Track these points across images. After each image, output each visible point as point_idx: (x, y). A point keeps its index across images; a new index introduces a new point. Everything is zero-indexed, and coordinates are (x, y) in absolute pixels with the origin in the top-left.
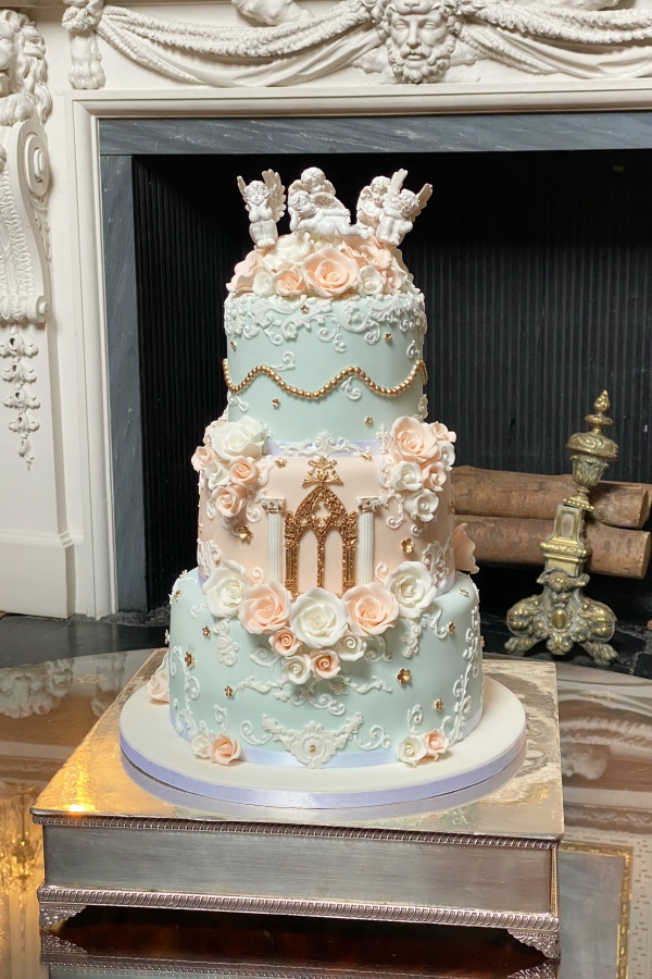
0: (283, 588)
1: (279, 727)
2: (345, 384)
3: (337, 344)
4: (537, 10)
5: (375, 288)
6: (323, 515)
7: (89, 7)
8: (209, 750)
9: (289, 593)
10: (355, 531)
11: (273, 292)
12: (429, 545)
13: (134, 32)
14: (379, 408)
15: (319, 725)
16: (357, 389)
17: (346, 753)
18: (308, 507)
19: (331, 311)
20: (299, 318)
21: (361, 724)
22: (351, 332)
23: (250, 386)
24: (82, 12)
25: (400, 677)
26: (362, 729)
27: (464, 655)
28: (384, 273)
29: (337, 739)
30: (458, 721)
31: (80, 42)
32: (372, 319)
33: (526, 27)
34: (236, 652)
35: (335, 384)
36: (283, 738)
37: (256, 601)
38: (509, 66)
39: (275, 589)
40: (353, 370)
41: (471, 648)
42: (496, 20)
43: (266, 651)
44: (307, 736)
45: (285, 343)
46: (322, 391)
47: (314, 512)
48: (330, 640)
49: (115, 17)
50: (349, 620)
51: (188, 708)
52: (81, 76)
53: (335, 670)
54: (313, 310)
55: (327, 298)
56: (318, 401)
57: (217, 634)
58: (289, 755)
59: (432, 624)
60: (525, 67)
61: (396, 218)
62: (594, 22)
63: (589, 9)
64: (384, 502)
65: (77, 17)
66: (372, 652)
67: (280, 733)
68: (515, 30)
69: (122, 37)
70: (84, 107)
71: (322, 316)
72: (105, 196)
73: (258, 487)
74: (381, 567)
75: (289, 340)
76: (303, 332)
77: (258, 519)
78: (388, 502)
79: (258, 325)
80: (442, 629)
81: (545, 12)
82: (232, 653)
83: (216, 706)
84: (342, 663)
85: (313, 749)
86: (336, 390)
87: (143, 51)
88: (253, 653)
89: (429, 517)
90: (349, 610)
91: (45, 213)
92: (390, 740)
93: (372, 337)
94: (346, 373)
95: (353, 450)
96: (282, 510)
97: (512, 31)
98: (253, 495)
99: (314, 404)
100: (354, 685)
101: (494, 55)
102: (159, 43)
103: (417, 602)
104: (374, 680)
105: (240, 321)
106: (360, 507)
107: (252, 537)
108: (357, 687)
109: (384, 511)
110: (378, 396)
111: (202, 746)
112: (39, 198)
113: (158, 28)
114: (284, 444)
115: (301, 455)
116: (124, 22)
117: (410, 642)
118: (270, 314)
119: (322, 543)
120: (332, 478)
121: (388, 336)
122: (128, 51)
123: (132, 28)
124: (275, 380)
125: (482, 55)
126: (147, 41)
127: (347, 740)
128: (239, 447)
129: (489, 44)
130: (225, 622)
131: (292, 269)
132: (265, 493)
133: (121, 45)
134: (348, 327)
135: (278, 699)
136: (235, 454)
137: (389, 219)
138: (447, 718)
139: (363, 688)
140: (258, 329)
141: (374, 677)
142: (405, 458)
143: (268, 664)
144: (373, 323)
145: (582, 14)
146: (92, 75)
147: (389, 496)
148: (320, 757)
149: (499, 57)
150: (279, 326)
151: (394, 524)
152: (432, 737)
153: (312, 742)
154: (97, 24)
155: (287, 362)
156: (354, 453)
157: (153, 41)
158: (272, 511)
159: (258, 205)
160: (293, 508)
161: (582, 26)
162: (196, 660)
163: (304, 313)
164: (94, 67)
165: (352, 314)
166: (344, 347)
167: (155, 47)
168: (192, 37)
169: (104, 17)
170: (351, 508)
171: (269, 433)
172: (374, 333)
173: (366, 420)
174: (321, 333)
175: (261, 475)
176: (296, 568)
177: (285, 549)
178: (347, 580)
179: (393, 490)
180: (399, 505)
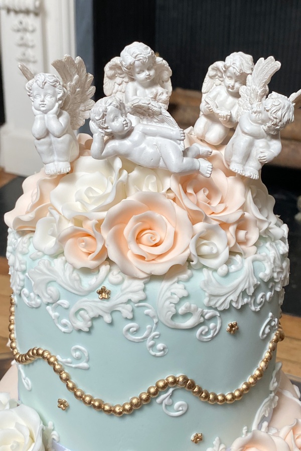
2: (163, 397)
5: (216, 256)
11: (61, 253)
16: (181, 403)
19: (145, 300)
20: (93, 305)
22: (174, 329)
28: (232, 229)
32: (210, 308)
35: (147, 398)
45: (74, 332)
46: (127, 407)
54: (118, 296)
55: (138, 278)
56: (121, 419)
75: (80, 331)
76: (100, 325)
86: (148, 405)
93: (207, 333)
110: (213, 405)
118: (54, 288)
121: (232, 326)
124: (62, 377)
134: (171, 322)
140: (39, 301)
150: (66, 309)
155: (78, 359)
163: (103, 299)
166: (164, 349)
171: (55, 435)
172: (212, 325)
173: (192, 438)
174: (128, 330)
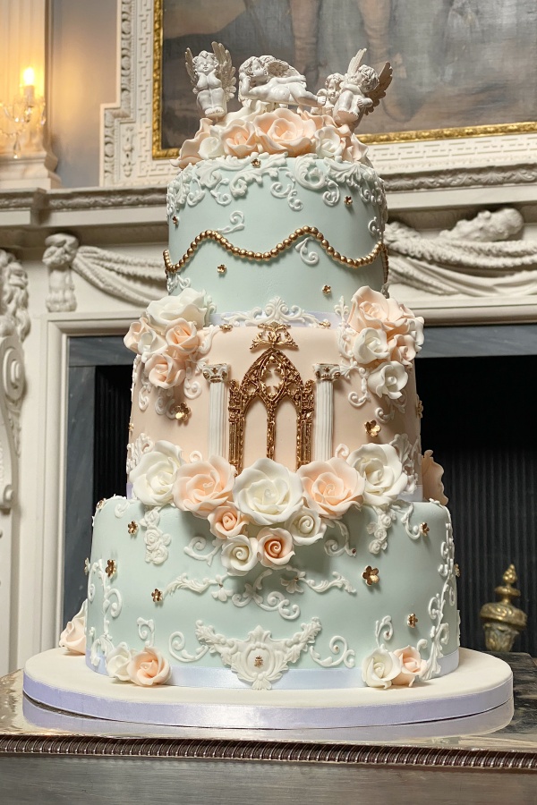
0: (225, 462)
1: (217, 635)
2: (301, 245)
3: (292, 201)
4: (441, 243)
5: (333, 151)
6: (274, 382)
7: (66, 246)
8: (129, 669)
9: (233, 468)
10: (312, 402)
11: (221, 152)
12: (397, 436)
13: (102, 266)
14: (338, 278)
15: (266, 632)
16: (314, 252)
17: (302, 669)
18: (257, 374)
19: (285, 165)
20: (250, 173)
21: (319, 633)
22: (308, 188)
23: (192, 258)
24: (60, 250)
25: (366, 575)
26: (320, 639)
27: (439, 570)
29: (288, 650)
30: (435, 650)
31: (57, 275)
32: (331, 178)
33: (431, 256)
34: (168, 546)
35: (289, 243)
36: (221, 649)
37: (192, 480)
38: (418, 288)
39: (217, 465)
40: (309, 230)
41: (446, 566)
42: (406, 250)
43: (203, 540)
44: (252, 645)
45: (233, 201)
46: (274, 251)
47: (264, 380)
48: (282, 517)
49: (88, 255)
50: (305, 495)
51: (106, 631)
52: (56, 302)
53: (288, 554)
54: (265, 164)
55: (281, 152)
56: (269, 264)
57: (144, 529)
58: (229, 671)
59: (403, 518)
60: (431, 289)
61: (355, 92)
62: (489, 250)
63: (484, 240)
64: (345, 373)
65: (56, 254)
66: (331, 542)
67: (218, 643)
68: (422, 258)
69: (92, 270)
70: (57, 326)
71: (276, 169)
72: (70, 401)
73: (198, 355)
74: (342, 450)
75: (239, 197)
76: (254, 188)
77: (198, 392)
78: (349, 374)
79: (204, 187)
80: (415, 528)
81: (448, 244)
82: (163, 548)
83: (140, 619)
84: (296, 548)
85: (259, 662)
86: (290, 251)
87: (109, 281)
88: (187, 545)
89: (398, 395)
90: (305, 486)
91: (18, 415)
92: (354, 657)
93: (330, 198)
94: (302, 233)
95: (310, 321)
96: (227, 378)
97: (420, 259)
98: (193, 366)
99: (265, 268)
100: (310, 581)
101: (405, 280)
102: (123, 274)
103: (386, 489)
104: (335, 577)
105: (183, 190)
106: (318, 375)
107: (189, 416)
108: (314, 584)
109: (345, 384)
110: (337, 264)
111: (119, 665)
112: (13, 402)
113: (123, 262)
115: (250, 325)
116: (95, 258)
117: (377, 534)
118: (218, 173)
119: (273, 415)
120: (284, 340)
121: (348, 199)
122: (97, 281)
123: (101, 263)
124: (222, 243)
125: (395, 280)
126: (113, 274)
127: (302, 653)
129: (400, 270)
130: (155, 511)
131: (244, 127)
132: (207, 361)
133: (91, 276)
134: (304, 182)
135: (217, 599)
136: (173, 317)
137: (348, 93)
138: (421, 641)
139: (322, 585)
140: (205, 191)
141: (334, 573)
142: (369, 323)
143: (206, 557)
144: (331, 182)
145: (478, 245)
146: (65, 301)
147: (351, 367)
148: (267, 673)
149: (409, 282)
150: (227, 185)
151: (356, 401)
152: (407, 657)
153: (258, 653)
154: (72, 260)
155: (235, 223)
156: (310, 325)
157: (118, 273)
158: (215, 380)
159: (207, 74)
160: (239, 376)
161: (479, 254)
162: (119, 569)
163: (256, 167)
164: (68, 295)
165: (309, 169)
166: (299, 204)
167: (120, 278)
168: (151, 268)
169: (79, 255)
170: (307, 375)
171: (213, 306)
172: (333, 193)
173: (323, 288)
174: (274, 188)
175: (203, 342)
176: (242, 446)
177: (228, 424)
178: (302, 460)
179: (355, 362)
180: (363, 381)
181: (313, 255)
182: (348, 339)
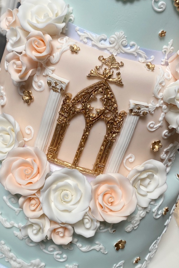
0: (45, 158)
1: (11, 254)
10: (119, 128)
12: (171, 145)
15: (42, 264)
18: (86, 96)
25: (117, 245)
36: (12, 262)
39: (38, 154)
47: (90, 102)
50: (91, 205)
59: (154, 209)
64: (152, 110)
66: (101, 226)
67: (11, 258)
73: (48, 63)
74: (130, 157)
78: (154, 111)
80: (160, 212)
90: (93, 192)
95: (140, 56)
96: (63, 92)
98: (43, 69)
100: (79, 244)
103: (150, 192)
104: (97, 244)
106: (131, 110)
107: (32, 102)
108: (81, 247)
109: (149, 116)
114: (82, 31)
119: (88, 129)
120: (115, 78)
128: (42, 22)
132: (53, 71)
135: (16, 236)
136: (35, 28)
141: (97, 242)
143: (16, 209)
147: (158, 105)
151: (152, 128)
156: (140, 59)
158: (54, 89)
160: (73, 93)
171: (72, 17)
173: (160, 32)
175: (54, 54)
176: (61, 140)
177: (56, 122)
178: (100, 162)
179: (162, 101)
180: (162, 114)
181: (162, 4)
182: (163, 84)
